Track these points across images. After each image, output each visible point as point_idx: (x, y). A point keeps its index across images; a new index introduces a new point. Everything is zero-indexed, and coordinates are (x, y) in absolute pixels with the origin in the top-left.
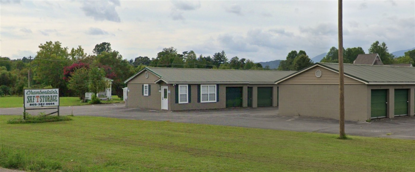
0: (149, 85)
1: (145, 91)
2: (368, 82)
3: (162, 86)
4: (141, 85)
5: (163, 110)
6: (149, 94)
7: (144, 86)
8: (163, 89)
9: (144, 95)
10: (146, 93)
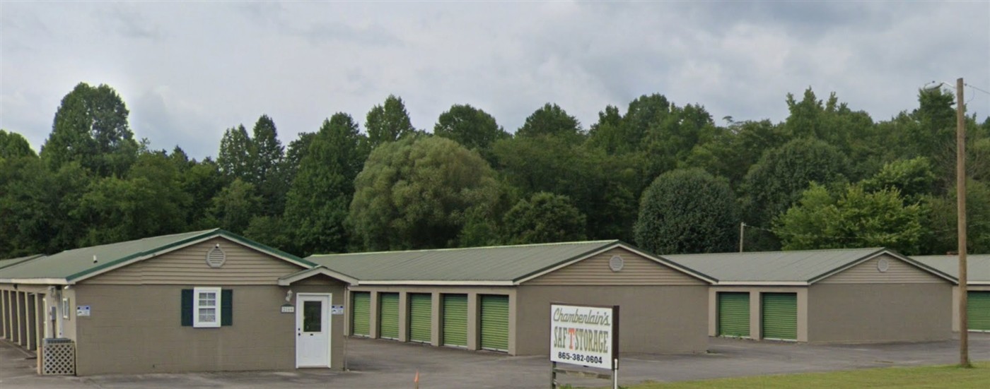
0: (223, 292)
1: (201, 310)
2: (717, 281)
3: (298, 294)
4: (177, 294)
5: (300, 368)
6: (227, 317)
7: (197, 291)
8: (301, 300)
9: (197, 323)
10: (207, 317)
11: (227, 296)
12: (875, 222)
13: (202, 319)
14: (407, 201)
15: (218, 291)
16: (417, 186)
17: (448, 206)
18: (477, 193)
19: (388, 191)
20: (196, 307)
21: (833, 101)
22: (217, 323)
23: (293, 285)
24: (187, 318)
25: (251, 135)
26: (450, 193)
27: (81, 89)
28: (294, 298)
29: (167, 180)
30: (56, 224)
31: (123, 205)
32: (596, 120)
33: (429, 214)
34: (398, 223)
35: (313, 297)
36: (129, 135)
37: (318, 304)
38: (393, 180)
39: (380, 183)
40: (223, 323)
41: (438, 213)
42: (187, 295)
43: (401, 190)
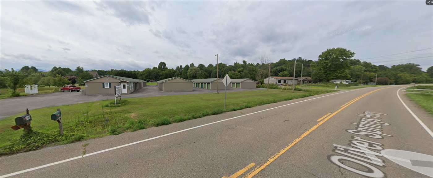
7: (105, 83)
8: (122, 84)
9: (105, 87)
12: (234, 75)
13: (106, 87)
14: (192, 74)
15: (109, 83)
16: (192, 72)
17: (196, 74)
18: (199, 73)
19: (190, 72)
20: (105, 85)
21: (239, 63)
22: (109, 87)
23: (119, 82)
25: (180, 67)
26: (196, 73)
27: (161, 62)
28: (121, 84)
29: (170, 72)
30: (157, 76)
31: (164, 74)
32: (215, 65)
33: (194, 75)
34: (191, 76)
35: (124, 84)
36: (166, 67)
37: (125, 85)
38: (190, 71)
39: (189, 71)
40: (110, 87)
41: (195, 75)
42: (103, 84)
43: (191, 72)
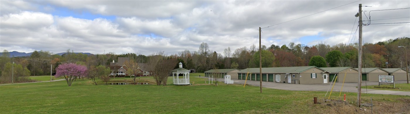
4: (310, 74)
5: (324, 83)
6: (316, 77)
7: (313, 74)
8: (324, 75)
9: (313, 78)
10: (314, 77)
11: (316, 74)
15: (315, 74)
20: (313, 76)
24: (312, 77)
37: (326, 75)
